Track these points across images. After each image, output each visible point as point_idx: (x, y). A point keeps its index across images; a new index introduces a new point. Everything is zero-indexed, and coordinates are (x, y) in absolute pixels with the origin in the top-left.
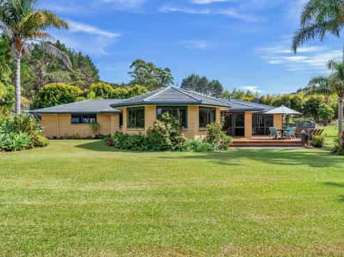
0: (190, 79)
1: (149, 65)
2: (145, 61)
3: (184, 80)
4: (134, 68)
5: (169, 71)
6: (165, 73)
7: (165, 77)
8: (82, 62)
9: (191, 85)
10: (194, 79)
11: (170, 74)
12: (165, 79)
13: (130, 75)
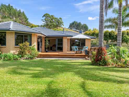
0: (73, 23)
1: (51, 16)
2: (49, 14)
3: (70, 24)
4: (44, 18)
5: (61, 19)
6: (59, 20)
7: (59, 22)
8: (20, 14)
9: (74, 26)
10: (75, 24)
11: (62, 21)
12: (60, 23)
13: (42, 21)
